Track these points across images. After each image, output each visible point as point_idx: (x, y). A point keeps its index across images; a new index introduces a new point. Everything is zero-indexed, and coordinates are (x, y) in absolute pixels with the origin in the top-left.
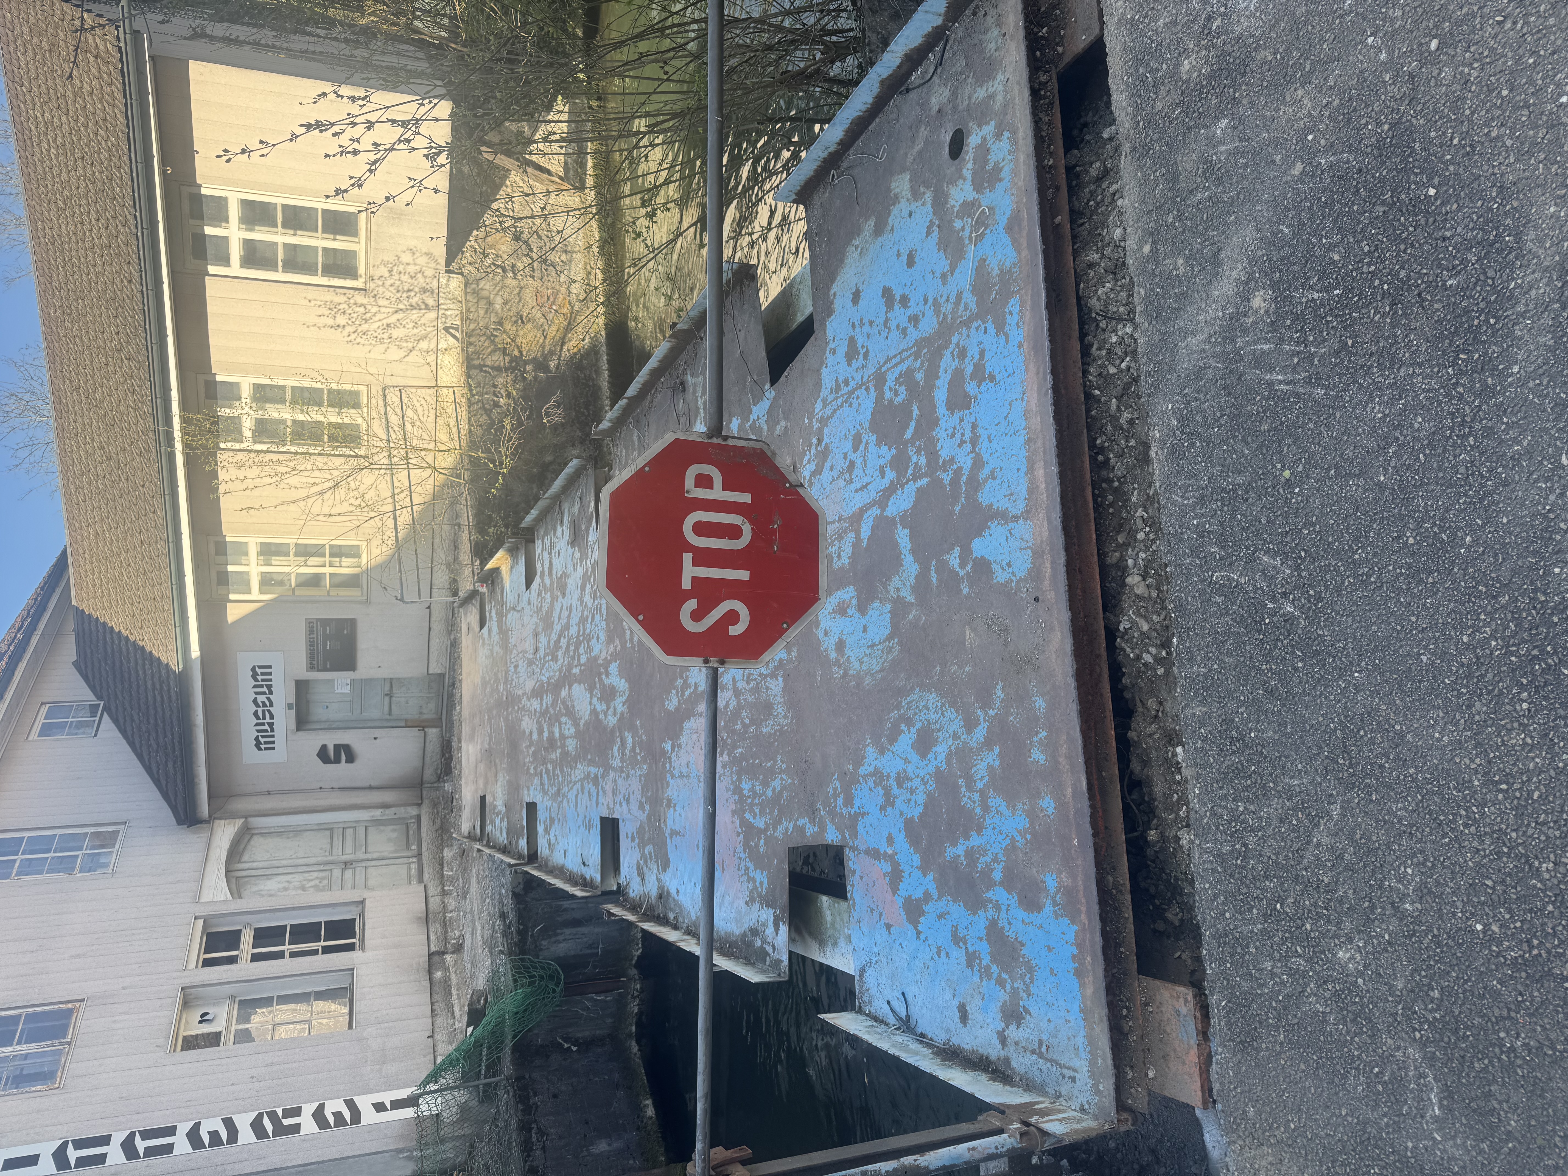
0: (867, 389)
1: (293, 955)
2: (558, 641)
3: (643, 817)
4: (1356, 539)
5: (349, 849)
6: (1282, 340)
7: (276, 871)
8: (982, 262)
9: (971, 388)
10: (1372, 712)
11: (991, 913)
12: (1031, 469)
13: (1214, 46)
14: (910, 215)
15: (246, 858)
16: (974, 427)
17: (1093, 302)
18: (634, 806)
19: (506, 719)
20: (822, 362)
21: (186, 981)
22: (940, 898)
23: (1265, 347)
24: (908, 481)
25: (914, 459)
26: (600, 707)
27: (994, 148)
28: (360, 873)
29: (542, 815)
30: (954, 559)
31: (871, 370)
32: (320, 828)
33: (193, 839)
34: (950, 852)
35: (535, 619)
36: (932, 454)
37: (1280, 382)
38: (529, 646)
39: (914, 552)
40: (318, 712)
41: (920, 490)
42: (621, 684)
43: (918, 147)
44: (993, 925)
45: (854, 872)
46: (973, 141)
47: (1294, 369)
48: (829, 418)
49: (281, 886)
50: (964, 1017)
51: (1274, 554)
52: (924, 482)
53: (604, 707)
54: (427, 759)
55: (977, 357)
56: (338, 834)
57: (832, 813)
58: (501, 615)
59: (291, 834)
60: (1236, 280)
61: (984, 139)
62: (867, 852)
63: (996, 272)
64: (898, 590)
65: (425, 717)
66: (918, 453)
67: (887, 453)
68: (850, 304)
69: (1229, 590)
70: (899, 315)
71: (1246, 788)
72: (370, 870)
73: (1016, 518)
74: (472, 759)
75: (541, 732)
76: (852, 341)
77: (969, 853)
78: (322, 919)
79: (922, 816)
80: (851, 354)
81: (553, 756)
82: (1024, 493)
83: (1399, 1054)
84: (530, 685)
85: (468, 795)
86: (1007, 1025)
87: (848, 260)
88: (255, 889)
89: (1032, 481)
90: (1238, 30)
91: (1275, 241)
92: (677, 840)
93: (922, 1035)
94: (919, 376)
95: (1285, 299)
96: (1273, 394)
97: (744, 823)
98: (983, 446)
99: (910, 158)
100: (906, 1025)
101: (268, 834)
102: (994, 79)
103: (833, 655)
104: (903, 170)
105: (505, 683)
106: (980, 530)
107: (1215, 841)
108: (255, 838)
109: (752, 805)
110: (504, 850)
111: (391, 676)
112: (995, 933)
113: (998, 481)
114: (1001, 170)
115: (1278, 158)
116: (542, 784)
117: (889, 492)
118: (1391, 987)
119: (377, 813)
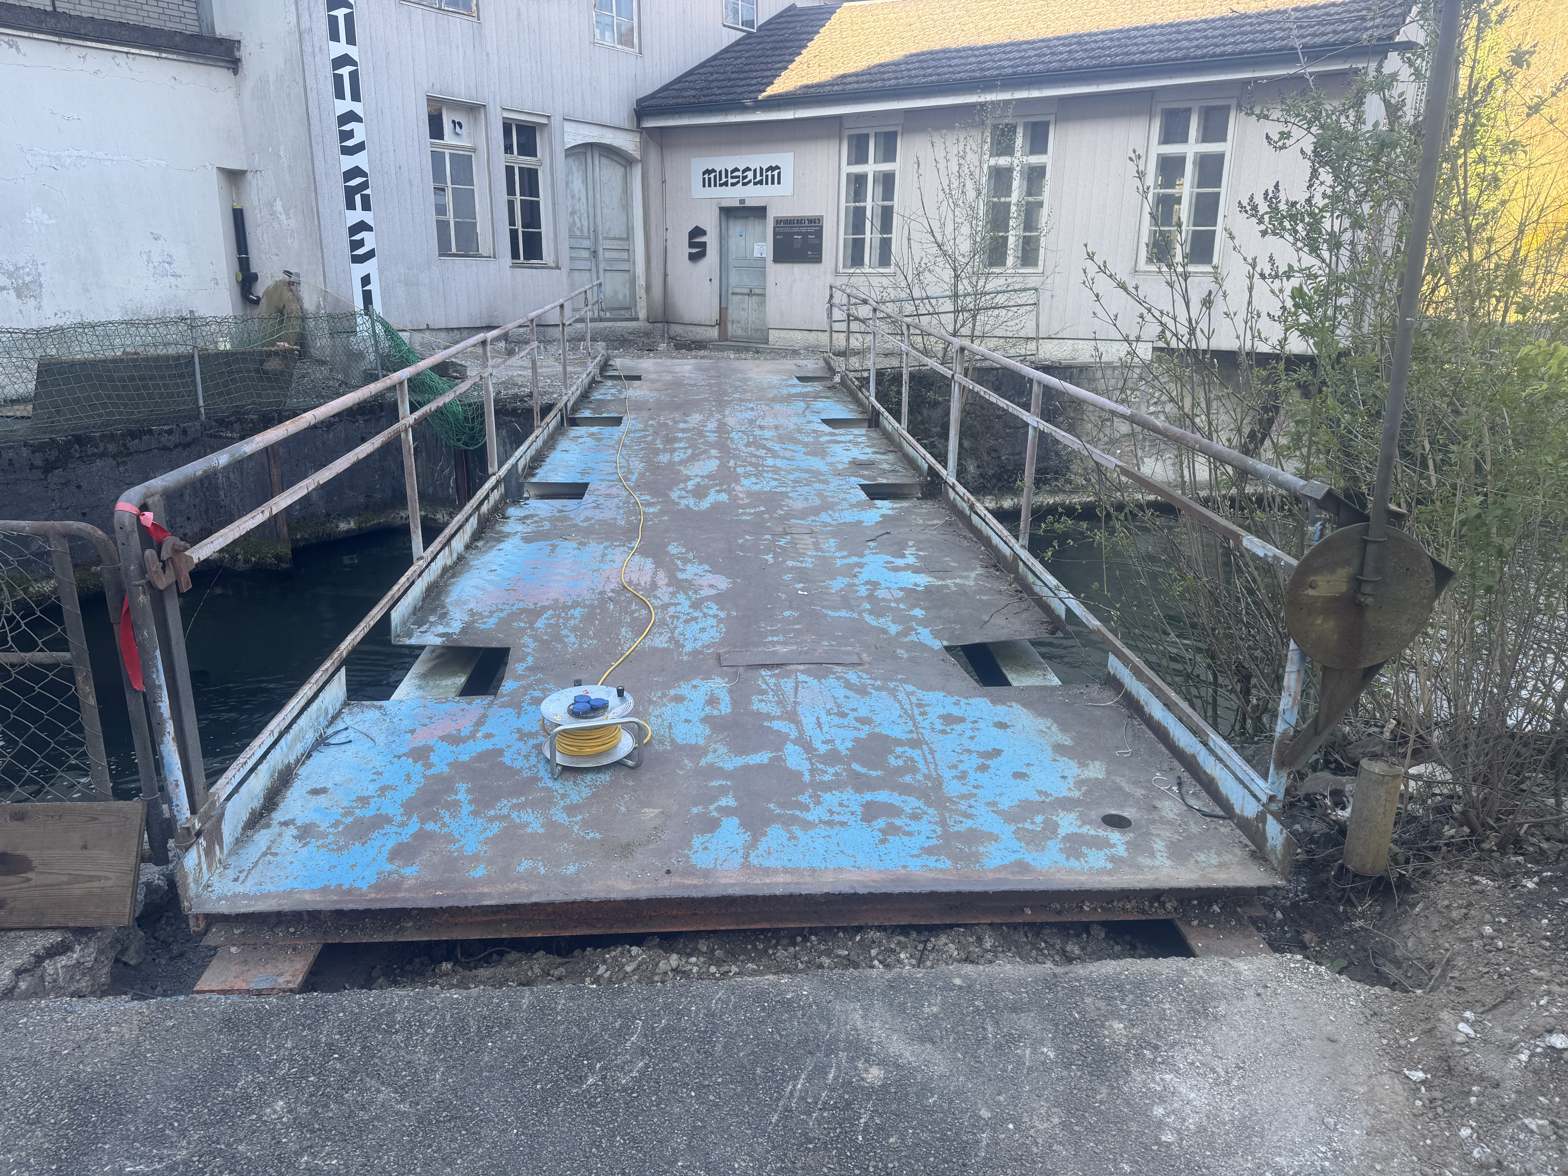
0: (911, 732)
1: (511, 204)
2: (764, 447)
3: (577, 521)
4: (633, 1140)
5: (608, 255)
6: (833, 1090)
7: (590, 187)
8: (994, 838)
9: (881, 823)
10: (479, 1142)
11: (399, 819)
12: (786, 871)
13: (1127, 1051)
14: (1063, 777)
15: (604, 160)
16: (843, 824)
17: (943, 939)
18: (589, 513)
19: (705, 400)
20: (950, 693)
21: (491, 108)
22: (425, 776)
23: (831, 1076)
24: (812, 764)
25: (831, 770)
26: (690, 485)
27: (1101, 854)
28: (585, 265)
29: (607, 430)
30: (727, 801)
31: (928, 735)
32: (629, 229)
33: (622, 114)
34: (462, 787)
35: (792, 426)
36: (828, 787)
37: (794, 1086)
38: (769, 421)
39: (746, 768)
40: (736, 228)
41: (800, 774)
42: (705, 504)
43: (1127, 788)
44: (388, 820)
45: (470, 704)
46: (1115, 836)
47: (802, 1099)
48: (895, 697)
49: (576, 192)
50: (315, 792)
51: (642, 1072)
52: (807, 778)
53: (690, 488)
54: (690, 328)
55: (907, 829)
56: (623, 245)
57: (530, 686)
58: (804, 396)
59: (624, 202)
60: (901, 1056)
61: (1113, 846)
62: (484, 716)
63: (981, 849)
64: (715, 751)
65: (730, 326)
66: (836, 774)
67: (844, 747)
68: (996, 720)
69: (622, 1034)
70: (970, 763)
71: (445, 1037)
72: (588, 274)
73: (746, 856)
74: (677, 369)
75: (684, 431)
76: (962, 720)
77: (457, 804)
78: (543, 230)
79: (502, 764)
80: (949, 719)
81: (658, 441)
82: (766, 864)
83: (184, 1143)
84: (731, 421)
85: (647, 365)
86: (298, 828)
87: (1040, 720)
88: (575, 169)
89: (776, 872)
90: (1135, 1072)
91: (925, 1089)
92: (547, 550)
93: (309, 756)
94: (908, 779)
95: (869, 1095)
96: (785, 1079)
97: (545, 609)
98: (823, 830)
99: (1118, 780)
100: (322, 742)
101: (626, 181)
102: (1168, 858)
103: (672, 692)
104: (1108, 772)
105: (741, 400)
106: (746, 825)
107: (407, 1008)
108: (622, 170)
109: (559, 617)
110: (584, 396)
111: (768, 295)
112: (381, 821)
113: (785, 842)
114: (1077, 859)
115: (1001, 1098)
116: (635, 431)
117: (808, 747)
118: (241, 1141)
119: (641, 281)
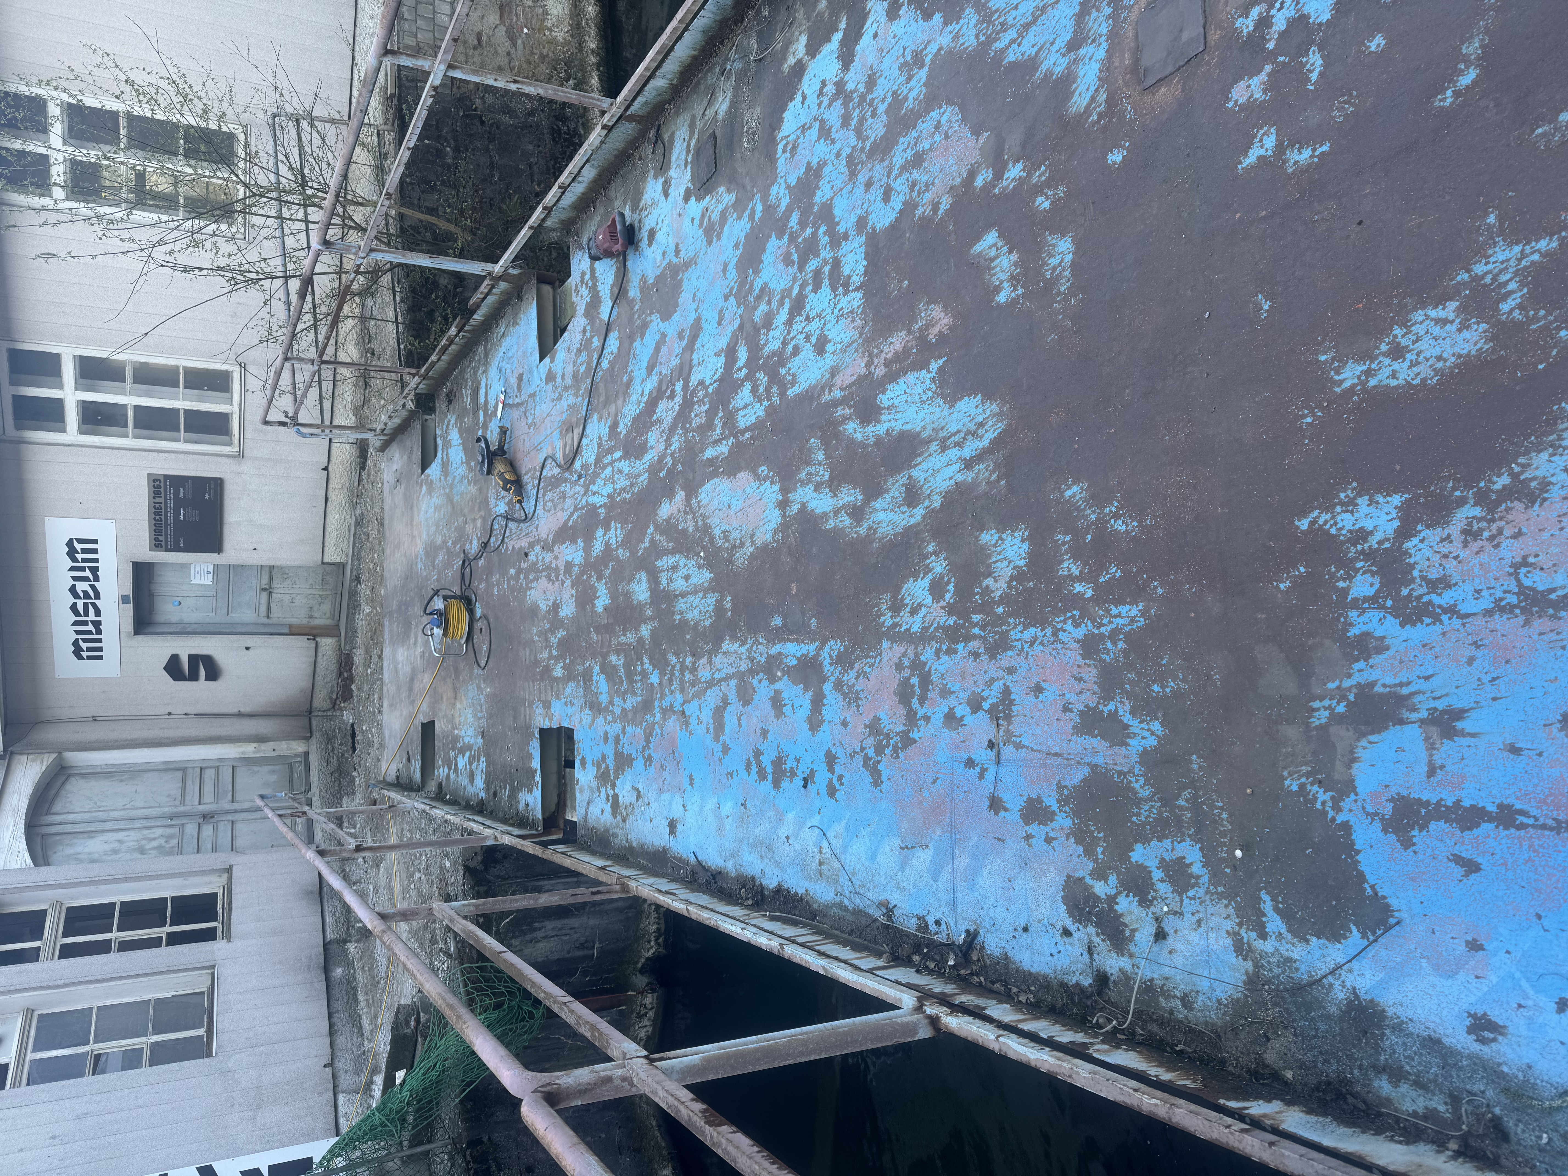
1: (126, 946)
5: (208, 796)
7: (100, 826)
15: (56, 808)
28: (224, 830)
32: (168, 768)
40: (167, 609)
49: (107, 847)
54: (319, 679)
56: (193, 776)
59: (126, 776)
65: (317, 622)
72: (239, 826)
74: (406, 672)
75: (586, 599)
78: (168, 894)
85: (393, 723)
88: (69, 851)
101: (93, 774)
108: (73, 780)
111: (272, 563)
116: (591, 693)
119: (249, 749)
